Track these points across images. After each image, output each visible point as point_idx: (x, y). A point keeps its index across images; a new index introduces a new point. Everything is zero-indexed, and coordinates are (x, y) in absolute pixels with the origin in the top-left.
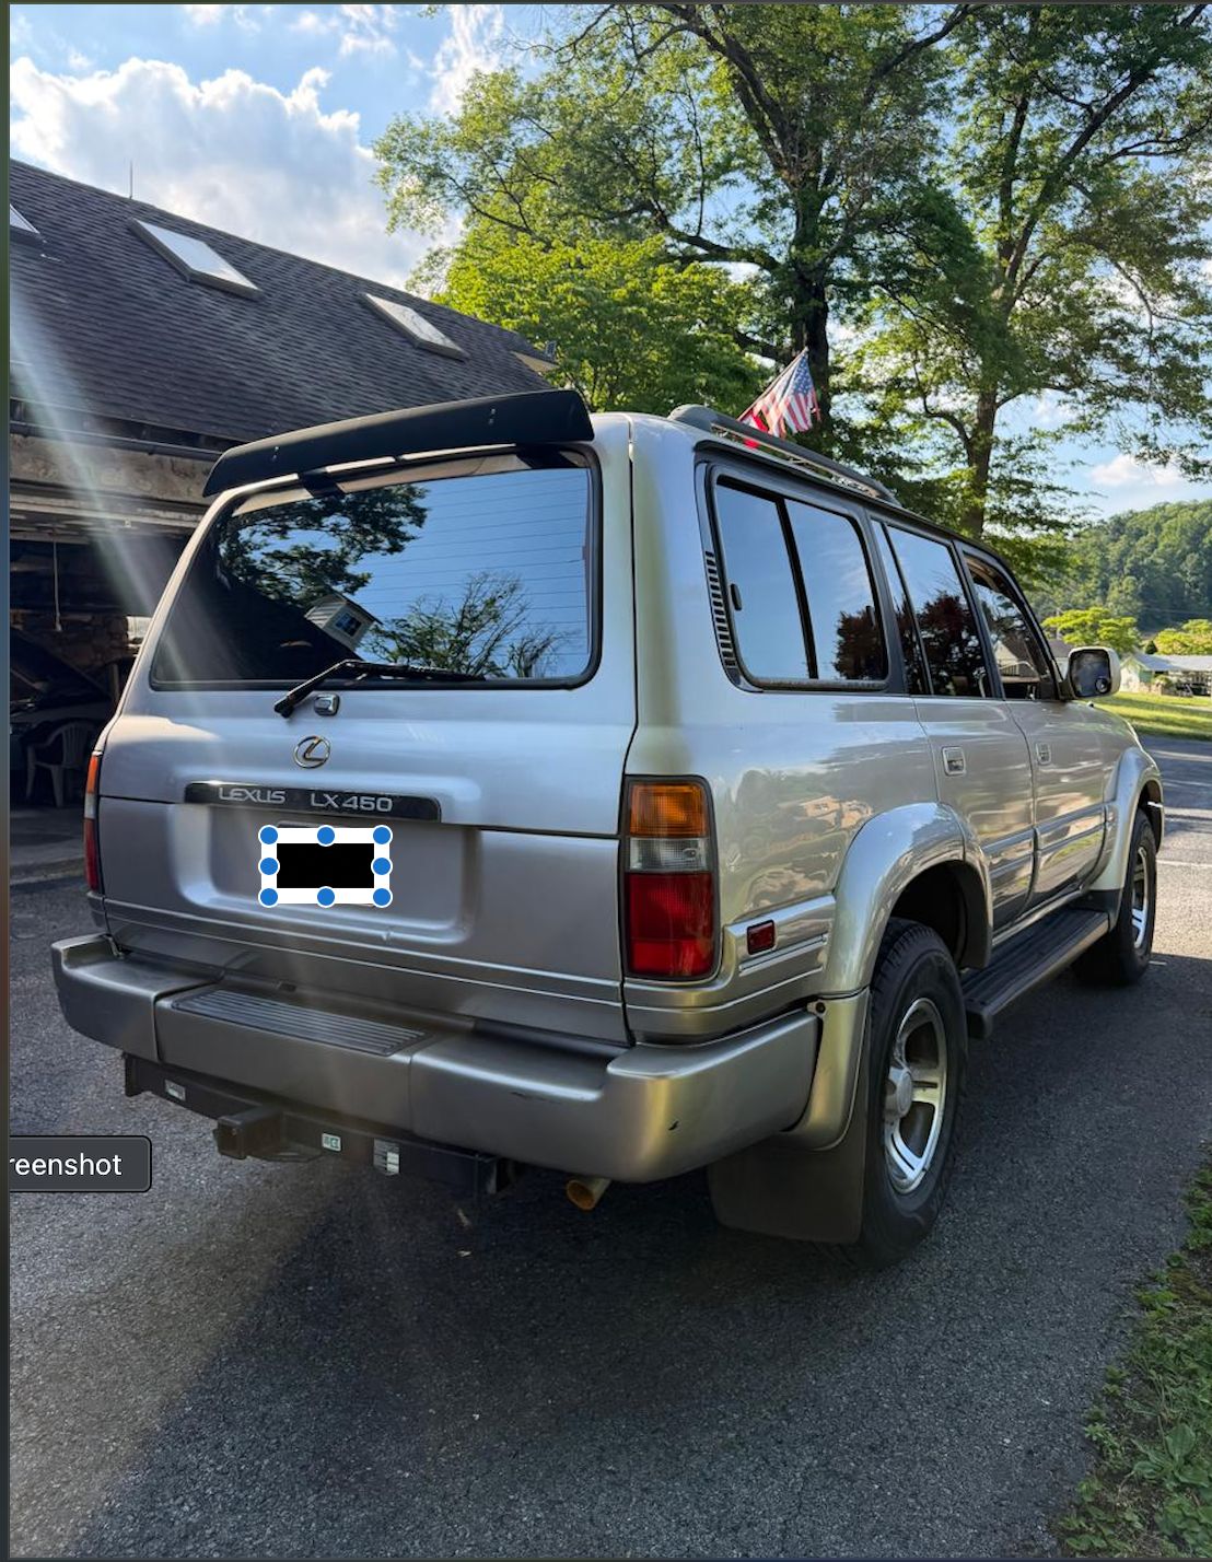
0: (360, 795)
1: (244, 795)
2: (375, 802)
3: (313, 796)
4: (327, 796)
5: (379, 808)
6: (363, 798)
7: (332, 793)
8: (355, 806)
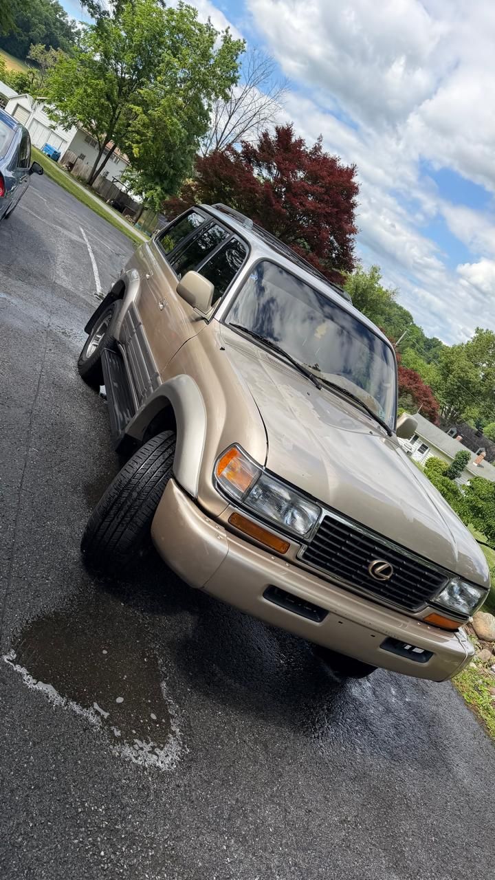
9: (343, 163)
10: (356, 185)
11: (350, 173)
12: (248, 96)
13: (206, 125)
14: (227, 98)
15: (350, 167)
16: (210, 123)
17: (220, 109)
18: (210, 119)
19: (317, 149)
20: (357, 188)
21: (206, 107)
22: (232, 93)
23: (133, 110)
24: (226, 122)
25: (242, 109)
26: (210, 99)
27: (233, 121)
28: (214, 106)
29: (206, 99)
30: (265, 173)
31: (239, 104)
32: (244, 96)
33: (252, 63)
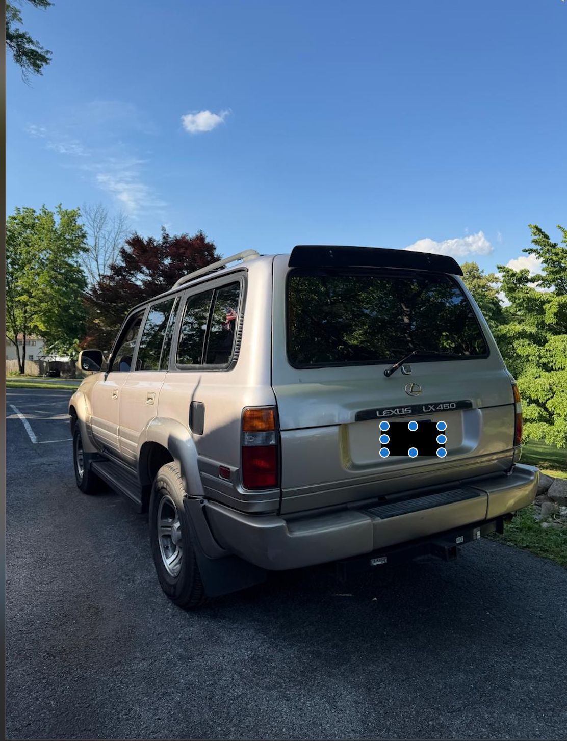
0: (443, 404)
1: (391, 412)
2: (449, 405)
3: (424, 407)
4: (430, 406)
5: (451, 407)
6: (444, 405)
7: (431, 405)
8: (442, 408)
9: (192, 235)
10: (210, 244)
11: (201, 238)
12: (101, 239)
13: (83, 276)
14: (86, 250)
15: (197, 234)
16: (84, 273)
17: (87, 260)
18: (83, 271)
19: (166, 237)
20: (213, 245)
21: (75, 265)
22: (87, 244)
23: (21, 301)
24: (97, 266)
25: (102, 250)
26: (73, 257)
27: (101, 262)
28: (80, 261)
29: (70, 259)
30: (140, 276)
31: (97, 249)
32: (97, 241)
33: (88, 217)
